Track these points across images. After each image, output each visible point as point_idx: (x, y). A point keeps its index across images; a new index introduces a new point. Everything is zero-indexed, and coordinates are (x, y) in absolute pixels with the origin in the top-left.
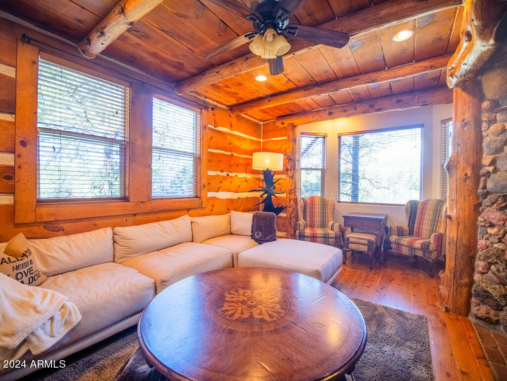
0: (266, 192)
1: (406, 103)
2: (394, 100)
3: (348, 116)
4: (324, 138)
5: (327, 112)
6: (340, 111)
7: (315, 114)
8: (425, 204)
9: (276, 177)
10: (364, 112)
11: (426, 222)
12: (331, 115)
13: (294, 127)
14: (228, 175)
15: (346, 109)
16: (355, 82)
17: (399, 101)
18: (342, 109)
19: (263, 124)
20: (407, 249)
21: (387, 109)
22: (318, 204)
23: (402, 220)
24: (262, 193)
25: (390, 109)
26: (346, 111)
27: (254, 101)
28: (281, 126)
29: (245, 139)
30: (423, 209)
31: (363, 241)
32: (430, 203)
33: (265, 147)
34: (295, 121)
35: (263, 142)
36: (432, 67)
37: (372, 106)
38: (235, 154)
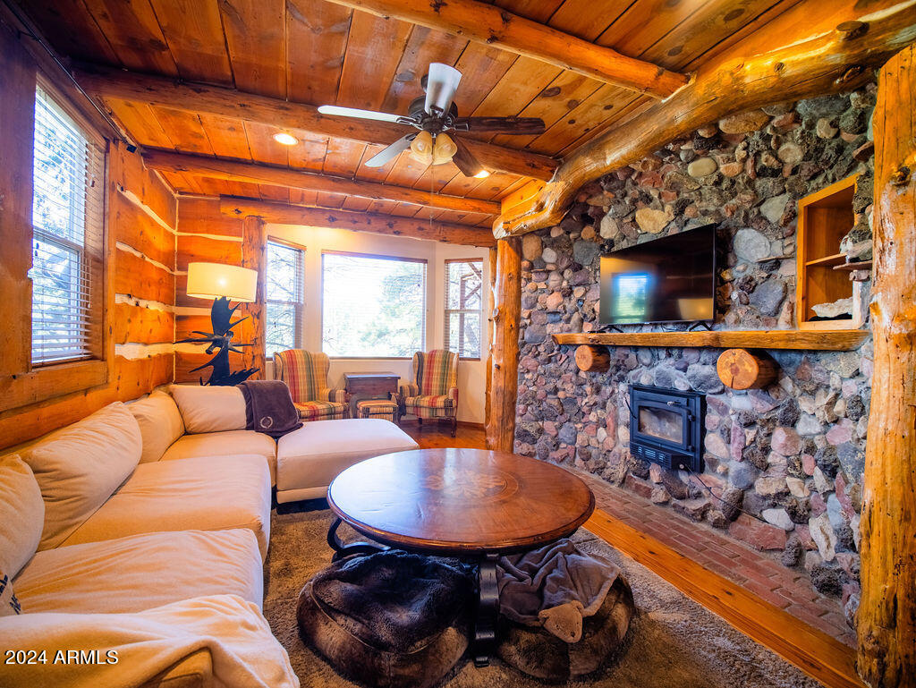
0: (216, 343)
1: (428, 233)
2: (416, 225)
3: (355, 230)
4: (300, 251)
5: (327, 216)
6: (348, 221)
7: (306, 212)
8: (432, 355)
9: (237, 314)
10: (380, 231)
11: (435, 377)
12: (332, 222)
13: (260, 222)
14: (137, 305)
15: (356, 219)
16: (404, 196)
17: (420, 229)
18: (351, 218)
19: (180, 199)
20: (427, 410)
21: (406, 234)
22: (302, 362)
23: (406, 378)
24: (207, 345)
25: (410, 235)
26: (355, 222)
27: (217, 159)
28: (234, 215)
29: (158, 227)
30: (431, 362)
31: (388, 409)
32: (438, 354)
33: (186, 248)
34: (264, 213)
35: (179, 237)
36: (479, 210)
37: (391, 226)
38: (147, 259)
